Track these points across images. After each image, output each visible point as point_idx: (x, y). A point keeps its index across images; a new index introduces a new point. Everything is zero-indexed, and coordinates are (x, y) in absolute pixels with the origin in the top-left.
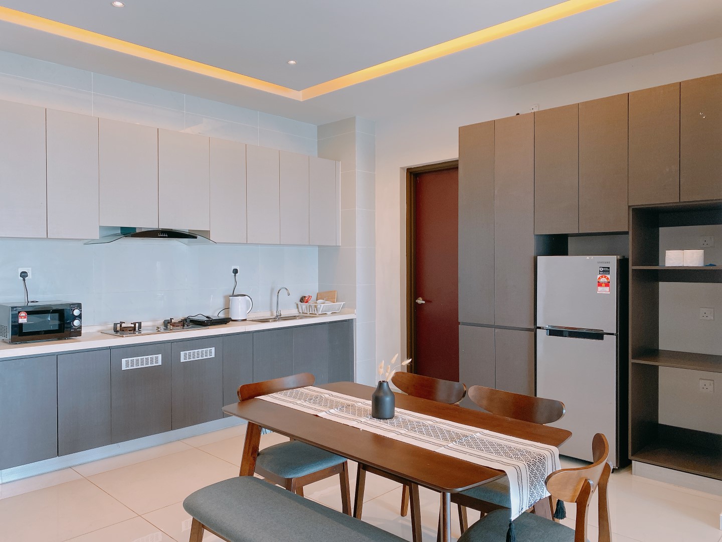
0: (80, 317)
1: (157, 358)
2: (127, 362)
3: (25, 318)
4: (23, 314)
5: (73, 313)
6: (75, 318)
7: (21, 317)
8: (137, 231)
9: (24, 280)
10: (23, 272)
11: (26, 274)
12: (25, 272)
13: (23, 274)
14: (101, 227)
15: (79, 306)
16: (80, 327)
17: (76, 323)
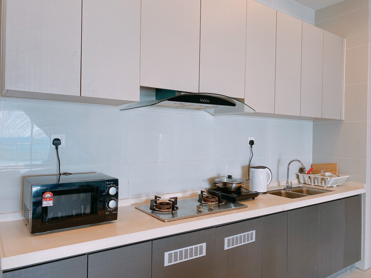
0: (116, 195)
1: (201, 247)
2: (170, 255)
3: (50, 200)
4: (48, 195)
5: (108, 191)
6: (111, 197)
7: (46, 199)
8: (177, 94)
9: (57, 148)
10: (56, 140)
11: (59, 141)
12: (58, 140)
13: (56, 142)
14: (142, 88)
15: (115, 182)
16: (116, 209)
17: (112, 204)
